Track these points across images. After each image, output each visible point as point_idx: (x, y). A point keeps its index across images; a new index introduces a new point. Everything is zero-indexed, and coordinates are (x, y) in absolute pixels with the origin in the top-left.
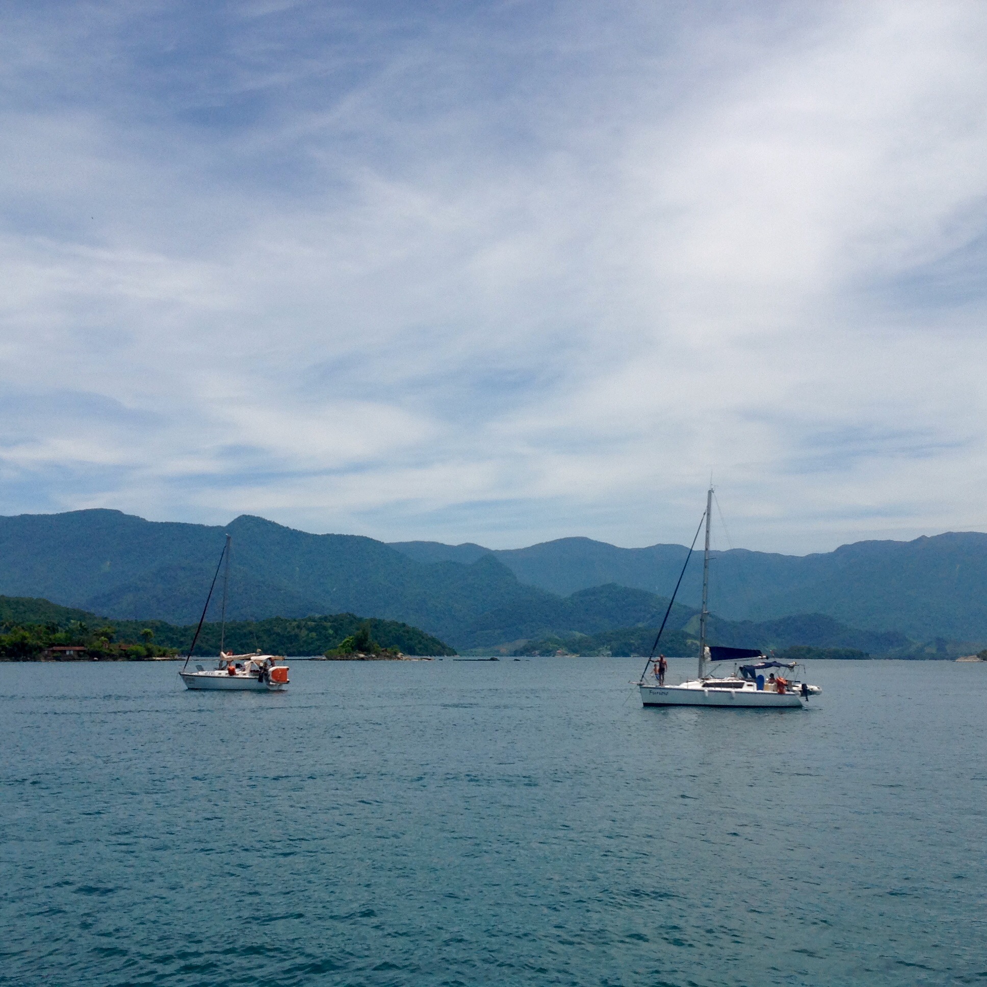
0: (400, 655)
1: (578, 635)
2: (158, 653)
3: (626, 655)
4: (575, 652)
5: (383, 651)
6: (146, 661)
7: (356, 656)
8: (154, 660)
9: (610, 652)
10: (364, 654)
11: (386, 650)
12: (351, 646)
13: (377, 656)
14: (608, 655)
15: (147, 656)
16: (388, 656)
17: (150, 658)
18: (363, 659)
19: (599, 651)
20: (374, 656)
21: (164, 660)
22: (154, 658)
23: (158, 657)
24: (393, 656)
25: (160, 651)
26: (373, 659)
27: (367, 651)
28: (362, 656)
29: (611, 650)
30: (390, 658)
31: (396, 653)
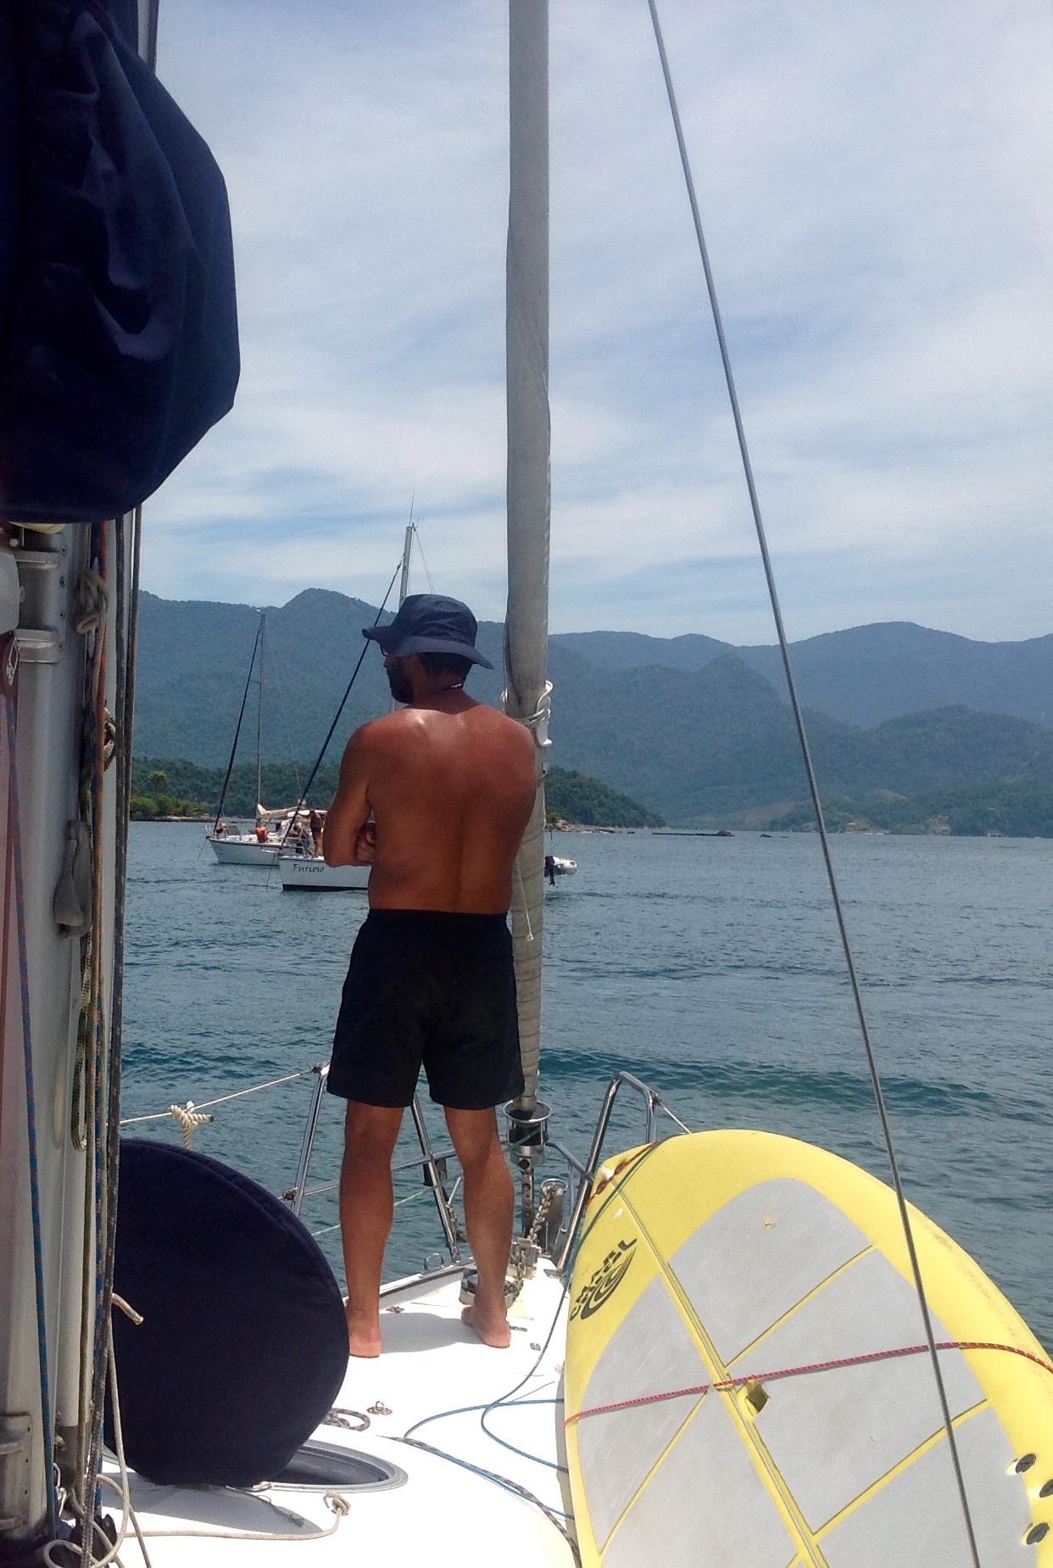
0: (560, 823)
1: (889, 795)
2: (175, 809)
3: (977, 832)
4: (883, 825)
6: (158, 821)
8: (170, 821)
9: (946, 827)
14: (944, 833)
15: (160, 814)
17: (164, 818)
19: (927, 826)
21: (185, 821)
22: (169, 817)
23: (175, 815)
25: (178, 806)
29: (949, 822)
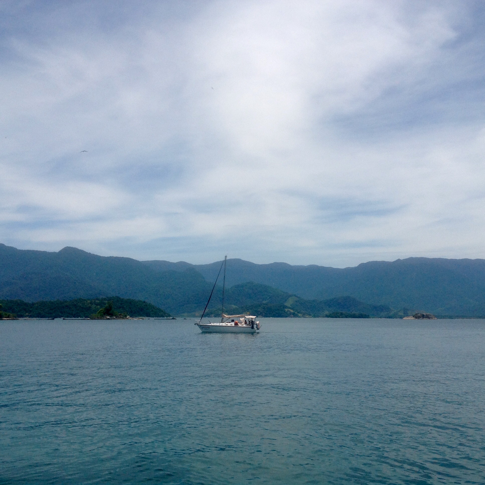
0: (128, 317)
1: (234, 306)
2: (5, 316)
5: (119, 315)
7: (105, 317)
10: (109, 317)
11: (121, 315)
12: (103, 313)
13: (116, 317)
16: (122, 317)
17: (1, 319)
18: (109, 319)
20: (114, 317)
24: (124, 317)
26: (114, 319)
27: (111, 315)
28: (108, 317)
30: (123, 318)
31: (126, 316)
